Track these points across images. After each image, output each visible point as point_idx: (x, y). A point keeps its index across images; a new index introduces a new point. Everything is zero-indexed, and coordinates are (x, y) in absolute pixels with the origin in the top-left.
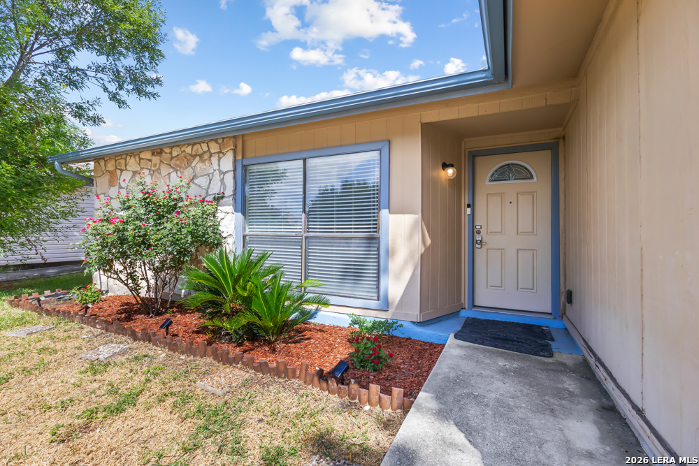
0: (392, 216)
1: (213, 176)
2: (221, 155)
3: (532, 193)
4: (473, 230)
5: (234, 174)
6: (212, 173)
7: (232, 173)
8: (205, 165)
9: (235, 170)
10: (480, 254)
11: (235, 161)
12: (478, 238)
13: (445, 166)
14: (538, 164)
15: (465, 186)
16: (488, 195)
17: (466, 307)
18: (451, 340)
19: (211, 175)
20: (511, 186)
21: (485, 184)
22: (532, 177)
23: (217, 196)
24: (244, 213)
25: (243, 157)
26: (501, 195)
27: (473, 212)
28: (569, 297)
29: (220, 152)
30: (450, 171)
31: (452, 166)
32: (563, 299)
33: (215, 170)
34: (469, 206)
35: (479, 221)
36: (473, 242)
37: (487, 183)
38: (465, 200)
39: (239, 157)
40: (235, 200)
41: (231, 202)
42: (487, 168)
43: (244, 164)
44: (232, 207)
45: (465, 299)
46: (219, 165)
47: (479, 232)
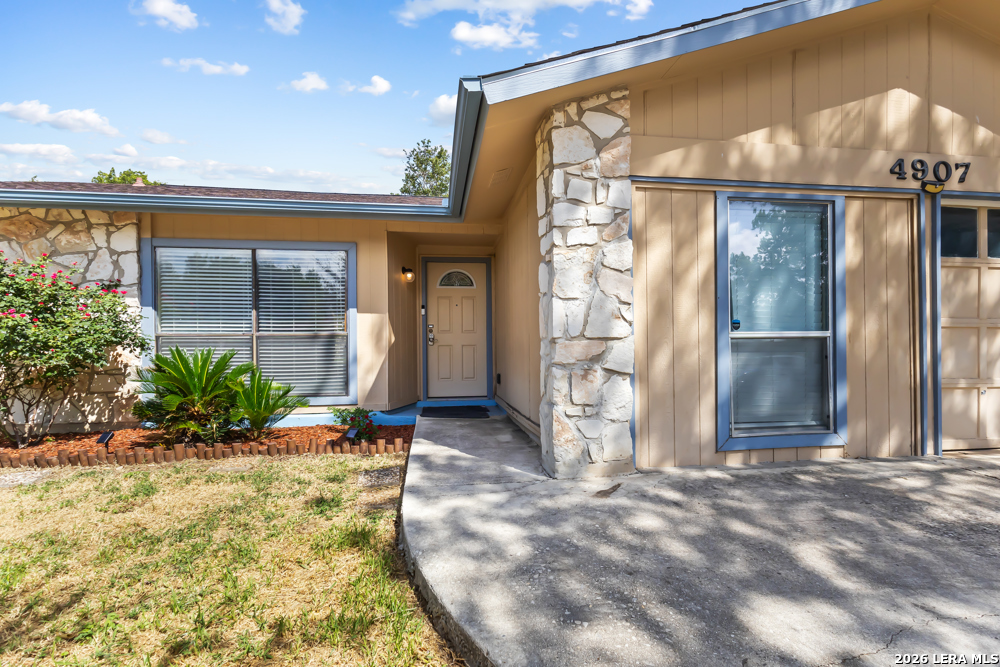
0: (359, 315)
1: (95, 255)
2: (112, 229)
3: (473, 298)
4: (427, 330)
5: (138, 256)
6: (95, 253)
7: (135, 254)
8: (80, 239)
9: (139, 252)
10: (433, 350)
11: (139, 240)
12: (431, 336)
13: (405, 271)
14: (475, 273)
15: (419, 289)
16: (438, 298)
17: (422, 398)
18: (418, 417)
19: (91, 255)
20: (457, 290)
21: (436, 288)
22: (472, 285)
23: (107, 283)
24: (155, 308)
25: (153, 236)
26: (449, 298)
27: (426, 312)
28: (499, 380)
29: (111, 224)
30: (409, 276)
31: (410, 271)
32: (494, 382)
33: (99, 248)
34: (423, 307)
35: (432, 321)
36: (427, 340)
37: (438, 287)
38: (420, 302)
39: (147, 235)
40: (140, 290)
41: (136, 292)
42: (437, 273)
43: (155, 244)
44: (137, 299)
45: (421, 393)
46: (108, 241)
47: (431, 331)
